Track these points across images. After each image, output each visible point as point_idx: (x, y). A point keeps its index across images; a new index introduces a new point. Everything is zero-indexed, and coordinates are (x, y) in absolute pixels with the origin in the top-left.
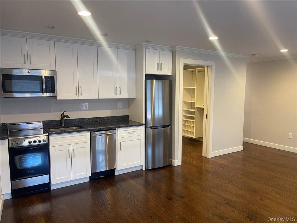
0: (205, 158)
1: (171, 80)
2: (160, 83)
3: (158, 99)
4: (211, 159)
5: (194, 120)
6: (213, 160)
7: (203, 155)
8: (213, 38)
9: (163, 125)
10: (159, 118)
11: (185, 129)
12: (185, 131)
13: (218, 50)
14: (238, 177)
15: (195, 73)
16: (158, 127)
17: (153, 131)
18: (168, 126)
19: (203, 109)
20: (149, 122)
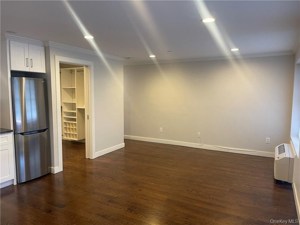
0: (89, 160)
1: (45, 79)
2: (32, 81)
3: (31, 100)
4: (95, 160)
5: (76, 121)
6: (97, 160)
7: (87, 157)
8: (89, 37)
9: (38, 130)
10: (32, 122)
11: (66, 132)
12: (66, 134)
13: (96, 51)
14: (120, 173)
15: (74, 72)
16: (32, 133)
17: (25, 138)
18: (45, 130)
19: (84, 109)
20: (19, 127)
